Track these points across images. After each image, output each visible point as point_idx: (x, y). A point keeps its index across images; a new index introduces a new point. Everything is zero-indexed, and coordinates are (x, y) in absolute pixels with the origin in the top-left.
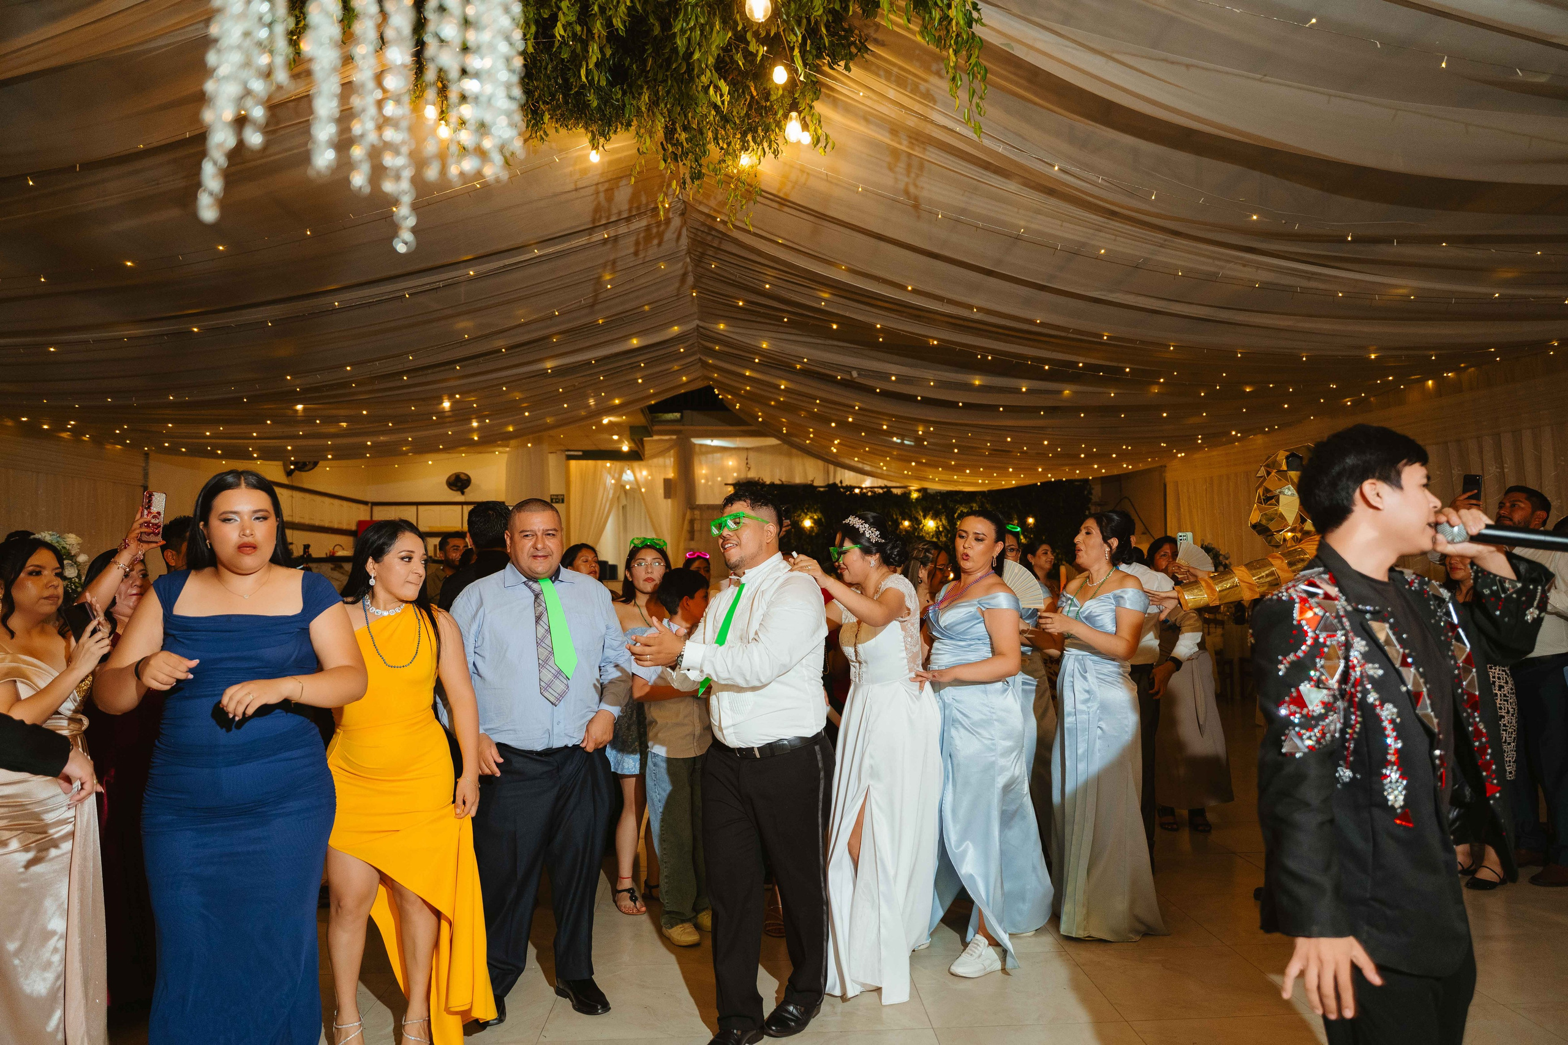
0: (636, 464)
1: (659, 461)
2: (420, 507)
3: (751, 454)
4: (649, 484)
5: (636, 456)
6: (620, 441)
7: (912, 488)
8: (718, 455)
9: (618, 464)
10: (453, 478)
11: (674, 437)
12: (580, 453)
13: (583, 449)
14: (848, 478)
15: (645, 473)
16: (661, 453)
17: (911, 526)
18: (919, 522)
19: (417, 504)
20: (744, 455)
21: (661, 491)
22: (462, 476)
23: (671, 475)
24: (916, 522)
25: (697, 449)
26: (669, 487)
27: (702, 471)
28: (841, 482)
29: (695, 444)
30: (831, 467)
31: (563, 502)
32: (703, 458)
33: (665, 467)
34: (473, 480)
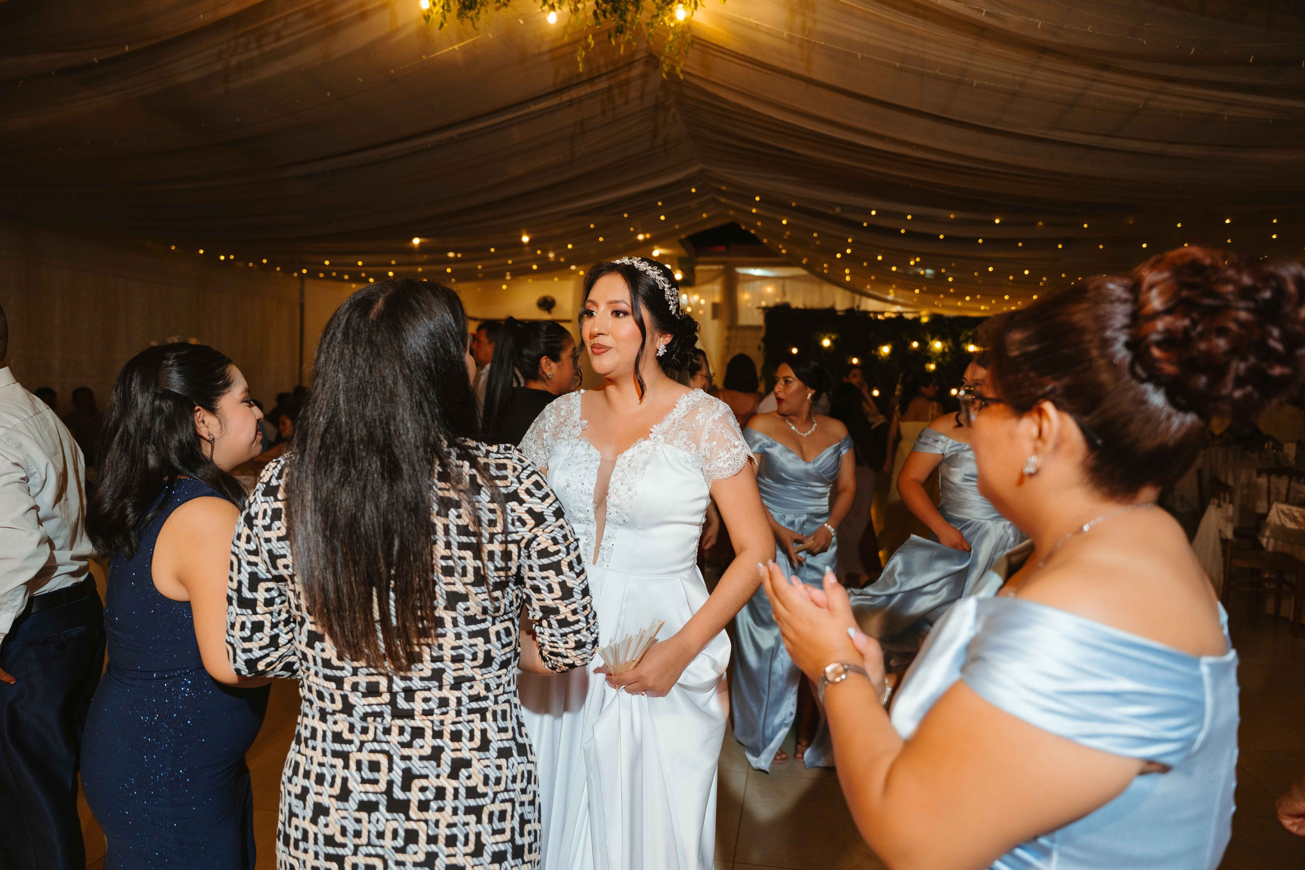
0: (689, 290)
1: (708, 287)
3: (788, 282)
4: (700, 307)
5: (688, 283)
7: (922, 314)
8: (758, 283)
10: (542, 300)
11: (721, 267)
14: (870, 305)
15: (695, 298)
16: (710, 281)
17: (919, 347)
18: (927, 344)
20: (781, 283)
21: (709, 312)
22: (549, 299)
23: (717, 299)
24: (924, 344)
25: (741, 278)
26: (716, 310)
27: (745, 297)
29: (738, 274)
30: (857, 297)
32: (746, 285)
33: (713, 292)
34: (557, 302)
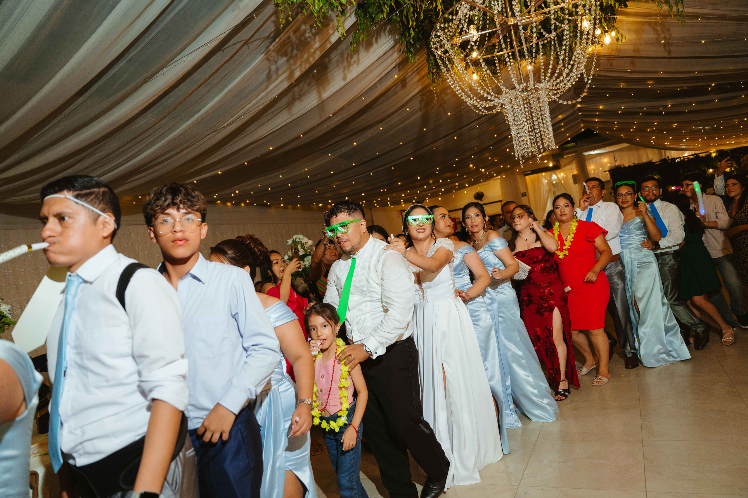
0: (557, 172)
1: (569, 167)
3: (616, 154)
4: (565, 179)
5: (557, 167)
6: (548, 163)
7: (711, 151)
8: (598, 158)
9: (548, 173)
10: (476, 195)
11: (574, 154)
12: (530, 172)
13: (532, 169)
14: (673, 154)
15: (562, 174)
16: (570, 163)
20: (612, 155)
21: (571, 181)
22: (480, 193)
23: (575, 172)
25: (587, 157)
26: (575, 179)
27: (591, 167)
28: (668, 157)
29: (585, 155)
30: (663, 151)
31: (526, 195)
32: (590, 161)
33: (572, 169)
34: (485, 194)
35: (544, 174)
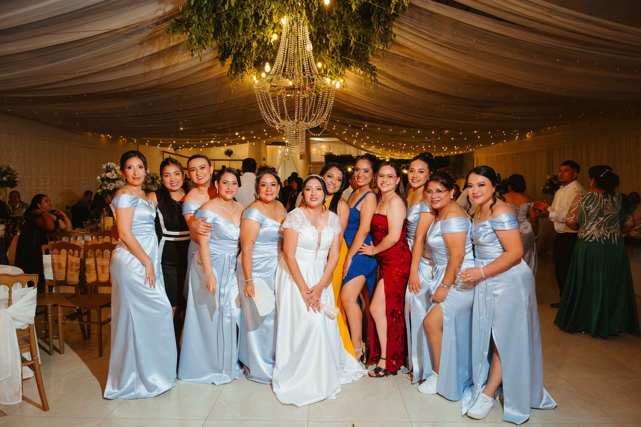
2: (216, 161)
3: (331, 144)
7: (386, 158)
8: (319, 144)
9: (284, 147)
10: (227, 151)
12: (271, 143)
13: (272, 141)
19: (214, 160)
20: (328, 144)
21: (299, 157)
22: (230, 151)
25: (312, 142)
27: (314, 150)
29: (311, 140)
30: (360, 150)
31: (265, 160)
32: (314, 145)
34: (234, 152)
35: (280, 147)
